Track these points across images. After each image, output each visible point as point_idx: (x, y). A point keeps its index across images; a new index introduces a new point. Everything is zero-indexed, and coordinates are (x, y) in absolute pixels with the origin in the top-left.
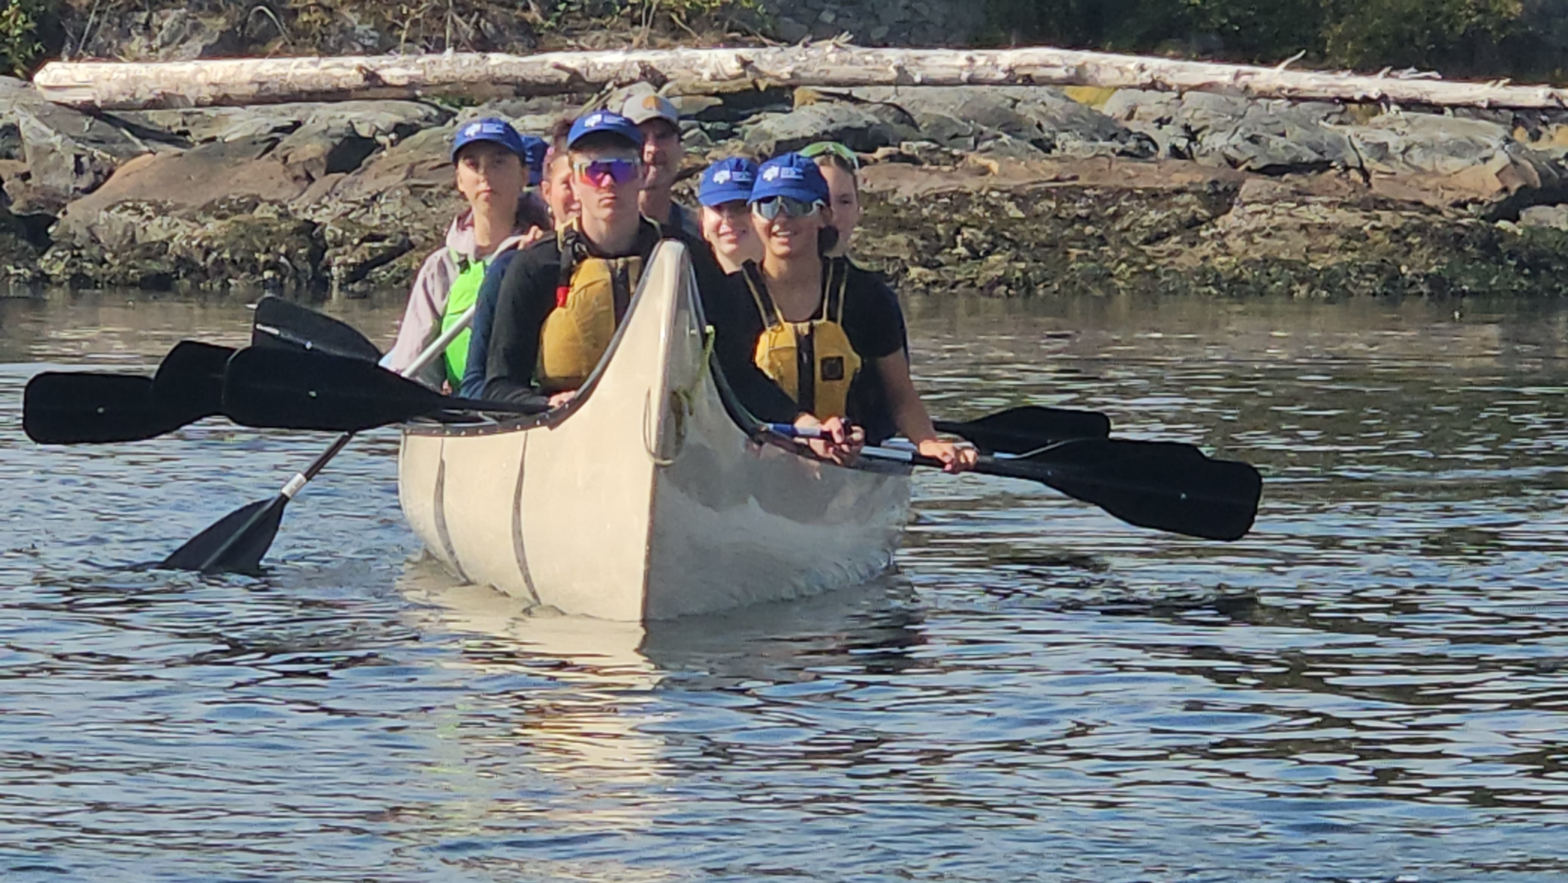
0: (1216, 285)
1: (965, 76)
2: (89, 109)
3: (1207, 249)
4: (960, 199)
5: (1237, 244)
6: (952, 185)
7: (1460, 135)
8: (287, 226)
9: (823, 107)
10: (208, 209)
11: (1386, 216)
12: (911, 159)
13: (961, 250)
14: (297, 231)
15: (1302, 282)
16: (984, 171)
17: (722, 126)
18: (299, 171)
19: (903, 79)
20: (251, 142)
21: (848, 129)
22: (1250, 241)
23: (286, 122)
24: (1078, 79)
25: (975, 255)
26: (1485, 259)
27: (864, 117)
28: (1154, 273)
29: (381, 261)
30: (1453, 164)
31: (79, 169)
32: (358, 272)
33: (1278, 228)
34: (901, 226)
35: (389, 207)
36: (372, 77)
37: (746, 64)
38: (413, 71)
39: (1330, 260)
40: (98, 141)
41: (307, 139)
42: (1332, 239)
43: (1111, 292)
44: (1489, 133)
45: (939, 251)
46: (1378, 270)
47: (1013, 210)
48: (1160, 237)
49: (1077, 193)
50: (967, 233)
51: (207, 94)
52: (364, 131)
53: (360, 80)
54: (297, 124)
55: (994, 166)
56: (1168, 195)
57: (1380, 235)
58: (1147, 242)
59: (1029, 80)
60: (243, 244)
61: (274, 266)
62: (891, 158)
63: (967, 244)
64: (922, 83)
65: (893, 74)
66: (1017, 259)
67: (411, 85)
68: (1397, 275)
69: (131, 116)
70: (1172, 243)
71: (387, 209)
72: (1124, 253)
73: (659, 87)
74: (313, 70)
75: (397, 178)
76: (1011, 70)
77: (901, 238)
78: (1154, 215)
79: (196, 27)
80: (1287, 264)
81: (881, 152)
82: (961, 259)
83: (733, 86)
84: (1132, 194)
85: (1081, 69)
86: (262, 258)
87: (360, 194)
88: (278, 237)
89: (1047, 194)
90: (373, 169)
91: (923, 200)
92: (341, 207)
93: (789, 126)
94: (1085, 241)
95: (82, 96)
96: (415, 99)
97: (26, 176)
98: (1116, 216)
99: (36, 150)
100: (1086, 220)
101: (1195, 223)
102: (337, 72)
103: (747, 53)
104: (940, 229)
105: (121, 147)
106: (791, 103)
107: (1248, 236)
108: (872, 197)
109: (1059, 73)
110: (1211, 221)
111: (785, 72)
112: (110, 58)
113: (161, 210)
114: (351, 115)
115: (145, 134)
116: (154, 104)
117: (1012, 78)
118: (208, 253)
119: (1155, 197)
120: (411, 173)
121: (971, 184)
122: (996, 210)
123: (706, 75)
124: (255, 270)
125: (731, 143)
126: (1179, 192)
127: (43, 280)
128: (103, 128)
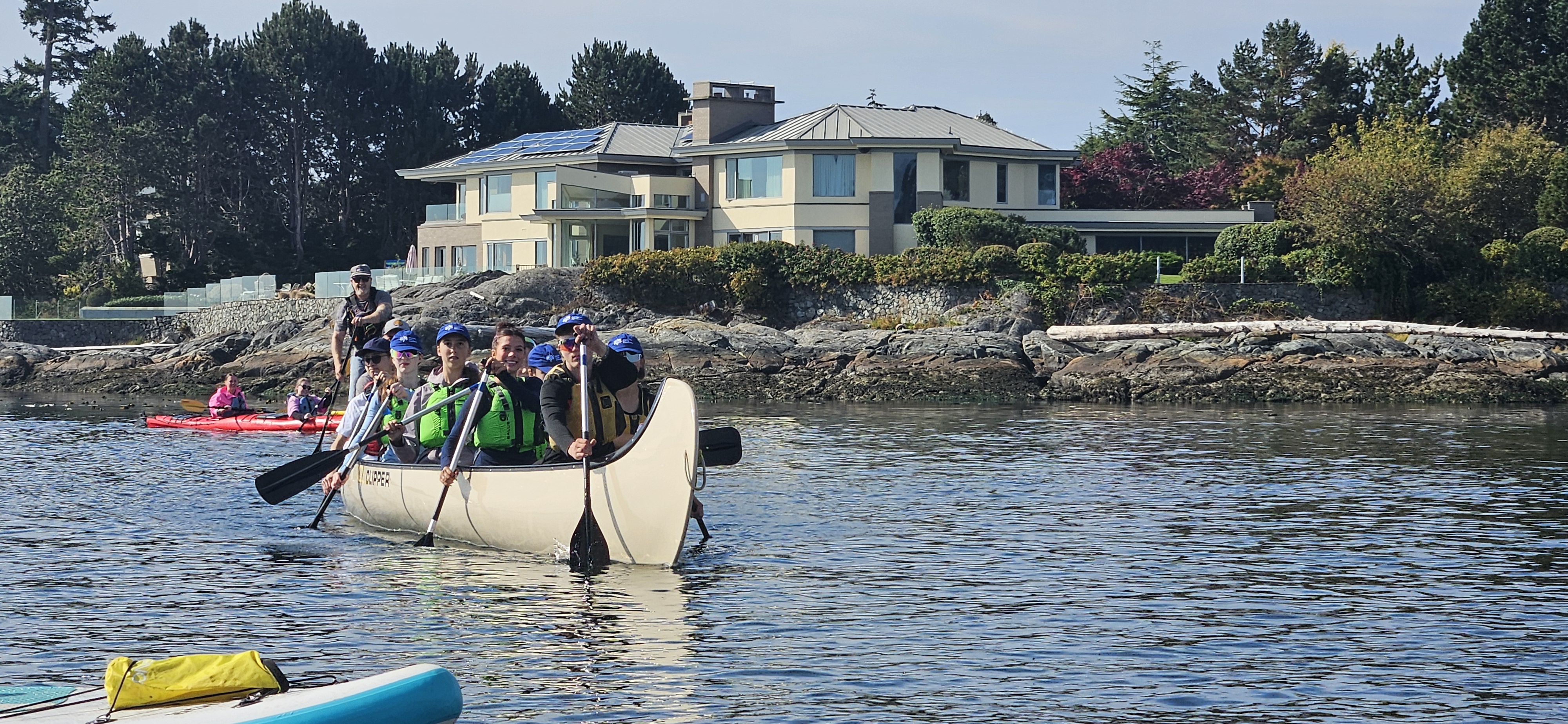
0: (1424, 399)
1: (1349, 329)
2: (1064, 341)
3: (1423, 387)
4: (1342, 371)
5: (1433, 386)
6: (1339, 366)
7: (1529, 348)
8: (1119, 380)
9: (1300, 341)
10: (1097, 375)
11: (1486, 376)
12: (1328, 358)
13: (1340, 388)
14: (1122, 382)
15: (1454, 398)
16: (1351, 361)
17: (1267, 347)
18: (1128, 362)
19: (1328, 330)
20: (1114, 352)
21: (1308, 348)
22: (1438, 385)
23: (1126, 345)
24: (1386, 331)
25: (1344, 389)
26: (1520, 391)
27: (1315, 343)
28: (1403, 396)
29: (1147, 392)
30: (1526, 358)
31: (1060, 362)
32: (1140, 396)
33: (1448, 380)
34: (1319, 381)
35: (1153, 374)
36: (1156, 330)
37: (1277, 326)
38: (1169, 329)
39: (1464, 391)
40: (1067, 352)
41: (1131, 351)
42: (1466, 384)
43: (1388, 402)
44: (1539, 348)
45: (1332, 388)
46: (1481, 394)
47: (1359, 375)
48: (1408, 383)
49: (1382, 369)
50: (1342, 382)
51: (1102, 336)
52: (1151, 349)
53: (1151, 332)
54: (1129, 346)
55: (1354, 360)
56: (1412, 369)
57: (1483, 383)
58: (1404, 385)
59: (1370, 331)
60: (1103, 387)
61: (1113, 394)
62: (1321, 357)
63: (1342, 386)
64: (1336, 332)
65: (1325, 329)
66: (1357, 391)
67: (1168, 334)
68: (1487, 396)
69: (1079, 344)
70: (1411, 386)
71: (1152, 375)
72: (1395, 388)
73: (1247, 333)
74: (1137, 329)
75: (1156, 365)
76: (1364, 328)
77: (1319, 384)
78: (1407, 376)
79: (1109, 314)
80: (1450, 392)
81: (1318, 355)
82: (1340, 391)
83: (1271, 333)
84: (1400, 369)
85: (1387, 327)
86: (1109, 391)
87: (1144, 370)
88: (1115, 384)
89: (1371, 369)
90: (1149, 362)
91: (1329, 371)
92: (1138, 374)
93: (1288, 347)
94: (1382, 385)
95: (1062, 337)
96: (1170, 338)
97: (1043, 364)
98: (1394, 377)
99: (1046, 355)
100: (1383, 378)
101: (1420, 378)
102: (1145, 329)
103: (1277, 322)
104: (1333, 381)
105: (1075, 354)
106: (1290, 339)
107: (1437, 383)
108: (1312, 370)
109: (1380, 328)
110: (1426, 378)
111: (1289, 328)
112: (1080, 324)
113: (1083, 375)
114: (1147, 343)
115: (1083, 350)
116: (1086, 340)
117: (1364, 330)
118: (1092, 389)
119: (1408, 370)
120: (1161, 362)
121: (1346, 366)
122: (1354, 375)
123: (1264, 330)
124: (1107, 395)
125: (1268, 353)
126: (1416, 368)
127: (1039, 398)
128: (1069, 348)
